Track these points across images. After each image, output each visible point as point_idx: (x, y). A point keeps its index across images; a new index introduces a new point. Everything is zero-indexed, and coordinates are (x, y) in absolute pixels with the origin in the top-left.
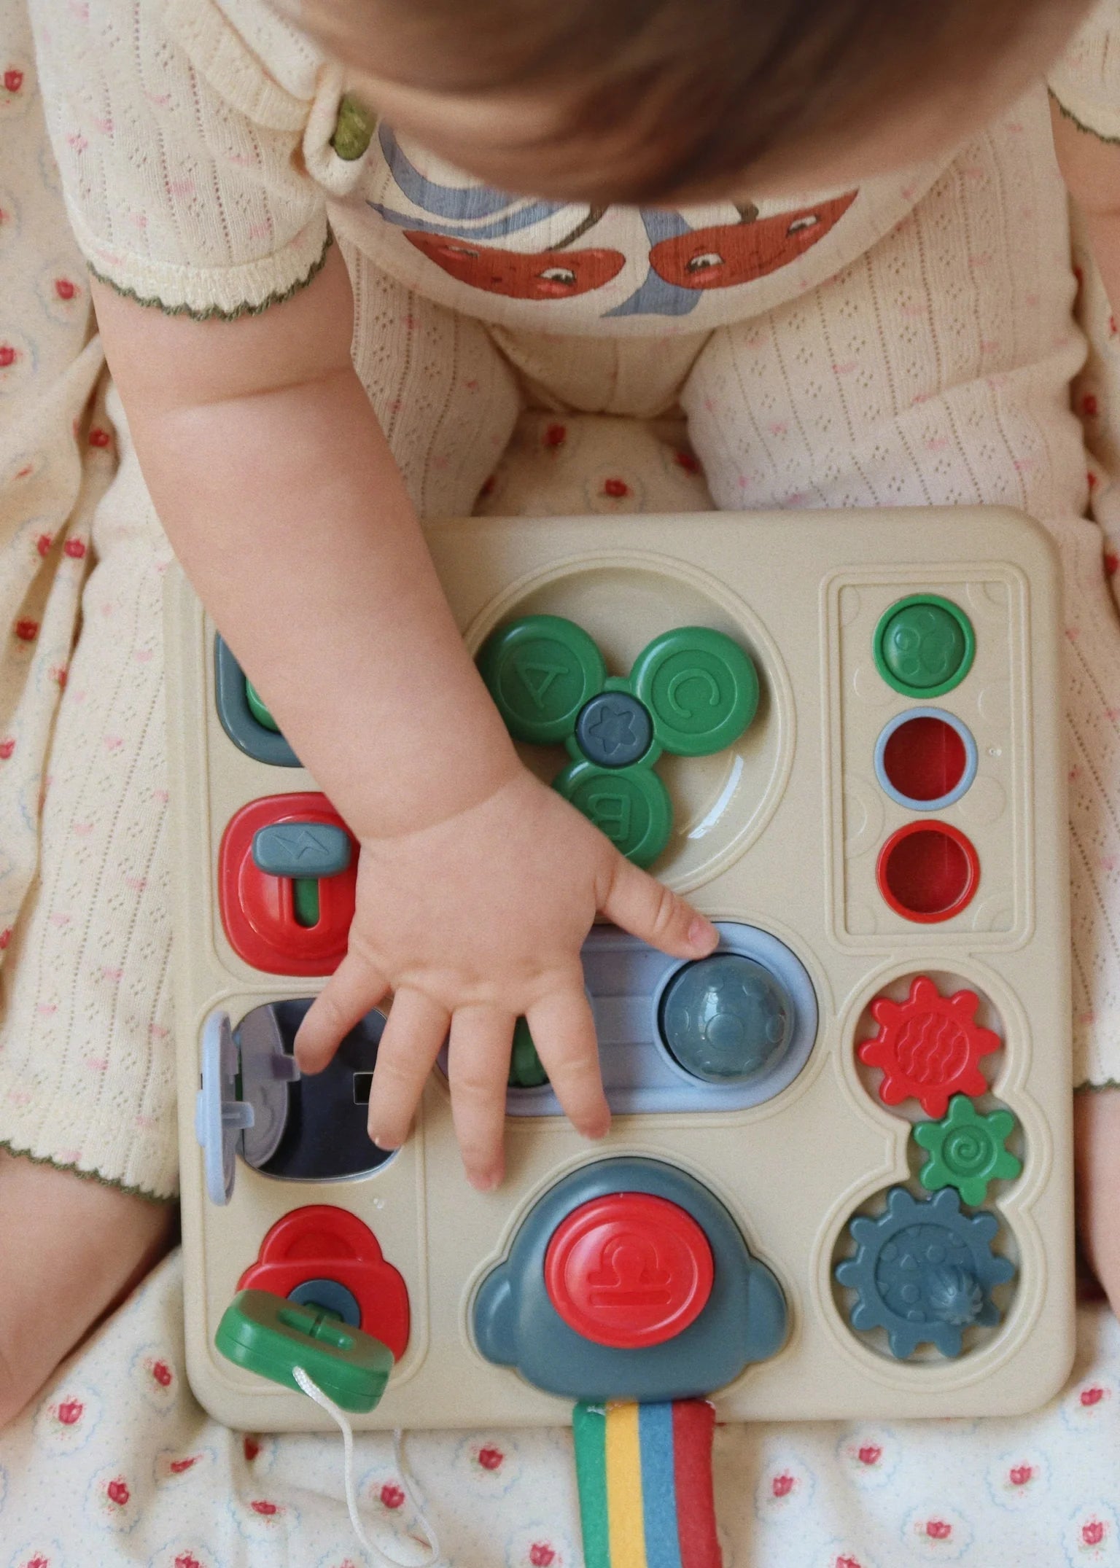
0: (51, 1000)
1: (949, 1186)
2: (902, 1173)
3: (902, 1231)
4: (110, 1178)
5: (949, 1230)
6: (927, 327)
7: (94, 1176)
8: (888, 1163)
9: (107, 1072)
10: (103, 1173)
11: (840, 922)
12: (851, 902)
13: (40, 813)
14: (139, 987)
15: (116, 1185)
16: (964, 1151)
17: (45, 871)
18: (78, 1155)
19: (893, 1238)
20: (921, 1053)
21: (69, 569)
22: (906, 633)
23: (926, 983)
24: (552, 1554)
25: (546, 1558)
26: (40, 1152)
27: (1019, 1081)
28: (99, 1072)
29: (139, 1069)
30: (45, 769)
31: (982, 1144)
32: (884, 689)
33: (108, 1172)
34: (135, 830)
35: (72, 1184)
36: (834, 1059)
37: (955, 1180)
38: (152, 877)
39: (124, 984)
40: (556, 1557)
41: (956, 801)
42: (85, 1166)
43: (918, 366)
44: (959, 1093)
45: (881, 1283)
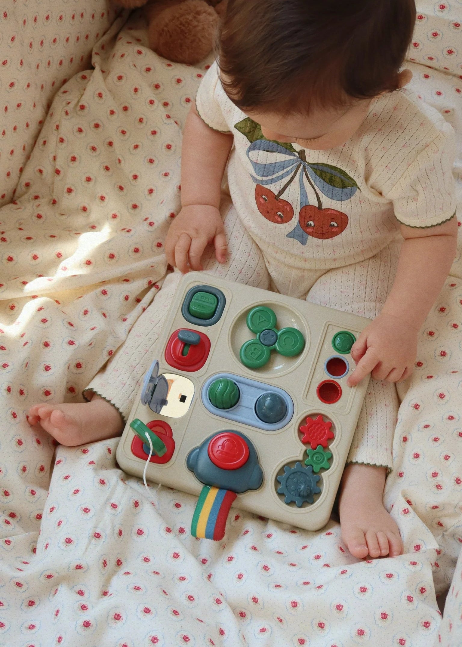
0: (117, 369)
1: (311, 465)
2: (301, 458)
3: (296, 472)
4: (117, 407)
5: (308, 476)
6: (364, 289)
7: (113, 405)
8: (298, 454)
9: (125, 386)
10: (116, 405)
11: (305, 396)
12: (309, 393)
13: (129, 332)
14: (138, 372)
15: (117, 409)
16: (317, 458)
17: (126, 342)
18: (112, 400)
19: (293, 473)
20: (314, 433)
21: (153, 289)
22: (340, 338)
23: (321, 416)
24: (184, 531)
25: (183, 531)
26: (103, 396)
27: (336, 445)
28: (123, 385)
29: (132, 388)
30: (134, 324)
31: (322, 458)
32: (332, 349)
33: (117, 405)
34: (150, 340)
35: (108, 405)
36: (293, 426)
37: (313, 464)
38: (150, 351)
39: (135, 370)
40: (185, 532)
41: (340, 378)
42: (113, 402)
43: (360, 296)
44: (320, 444)
45: (287, 484)
